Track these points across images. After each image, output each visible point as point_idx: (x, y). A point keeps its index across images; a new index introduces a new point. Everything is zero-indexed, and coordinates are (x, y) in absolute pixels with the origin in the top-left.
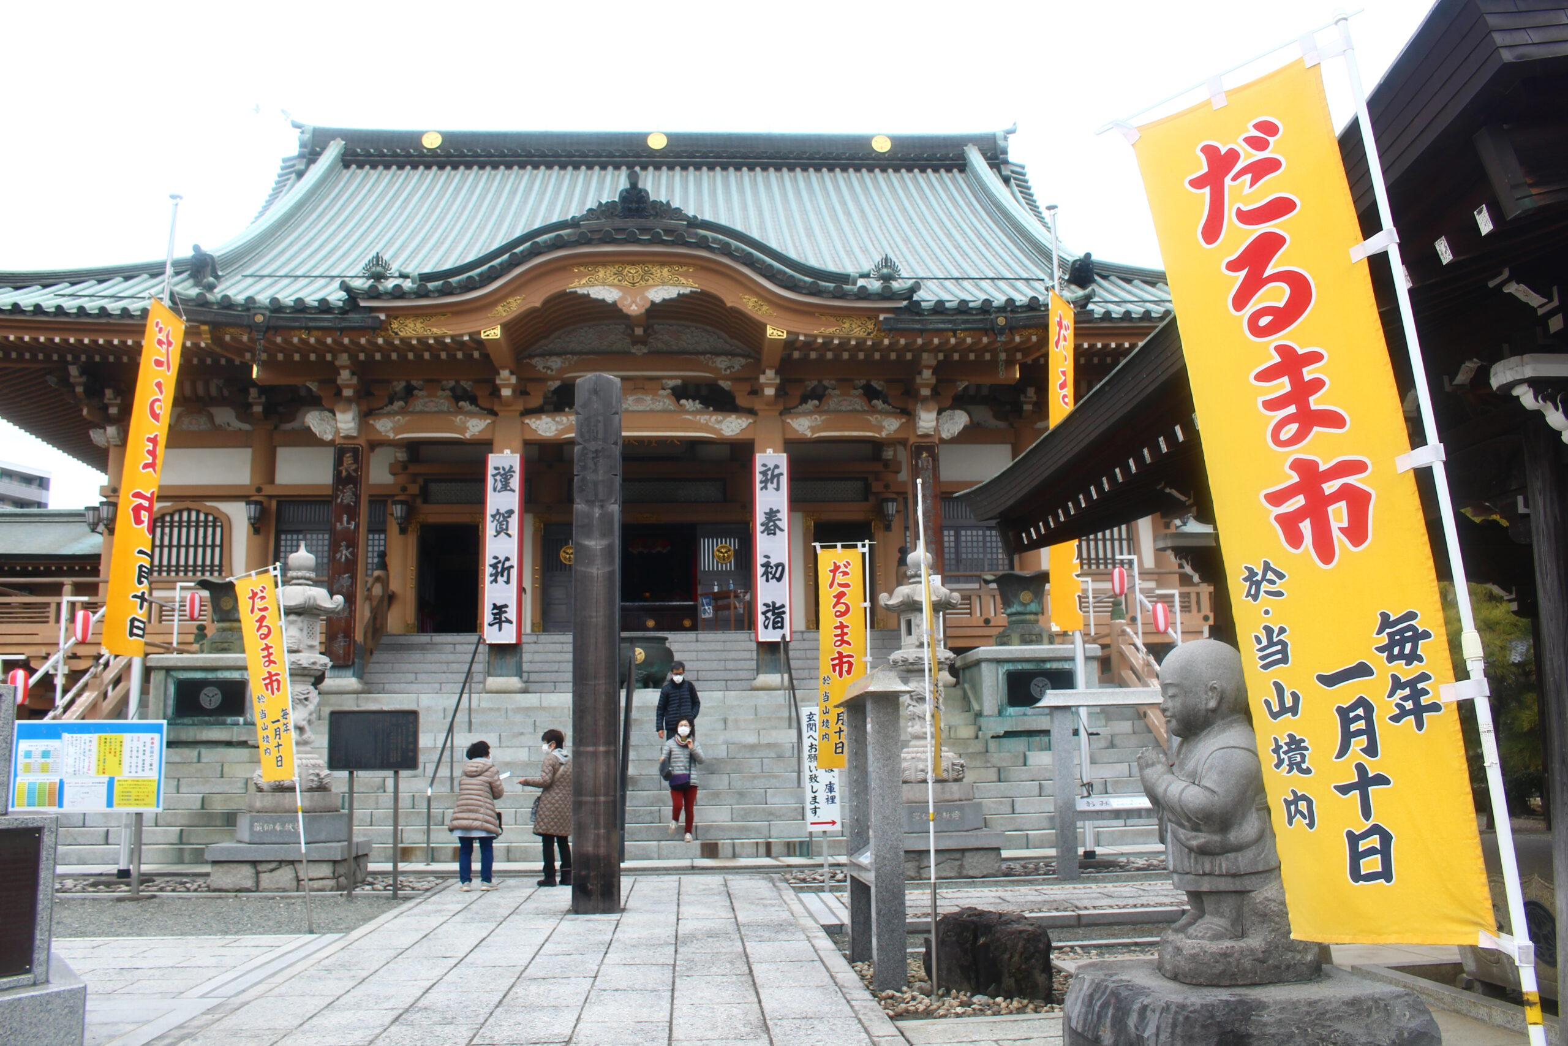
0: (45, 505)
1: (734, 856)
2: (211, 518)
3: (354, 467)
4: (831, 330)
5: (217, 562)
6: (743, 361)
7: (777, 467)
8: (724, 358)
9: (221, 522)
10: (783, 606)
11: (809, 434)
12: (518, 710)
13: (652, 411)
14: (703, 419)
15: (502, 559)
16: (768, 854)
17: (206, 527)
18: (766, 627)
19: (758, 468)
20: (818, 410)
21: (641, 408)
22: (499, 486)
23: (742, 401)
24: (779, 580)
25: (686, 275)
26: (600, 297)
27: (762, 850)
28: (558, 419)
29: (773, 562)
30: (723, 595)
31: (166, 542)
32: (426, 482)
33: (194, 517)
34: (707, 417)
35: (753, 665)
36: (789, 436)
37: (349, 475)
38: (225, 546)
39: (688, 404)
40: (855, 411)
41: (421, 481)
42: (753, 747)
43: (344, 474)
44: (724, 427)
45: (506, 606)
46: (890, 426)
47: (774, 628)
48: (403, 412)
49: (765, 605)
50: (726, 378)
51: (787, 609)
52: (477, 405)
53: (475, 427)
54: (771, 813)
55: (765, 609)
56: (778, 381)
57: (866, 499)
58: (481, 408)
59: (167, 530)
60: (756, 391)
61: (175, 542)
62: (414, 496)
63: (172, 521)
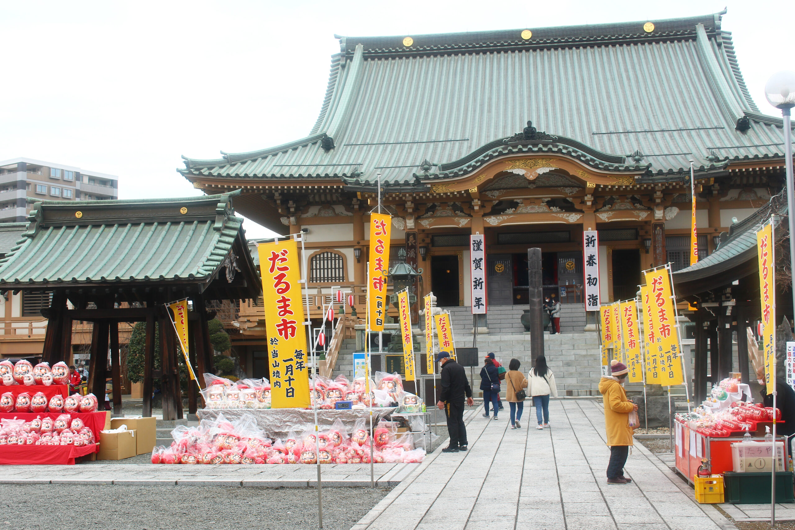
0: (116, 198)
1: (578, 395)
2: (337, 256)
3: (414, 241)
4: (614, 183)
5: (341, 275)
6: (577, 189)
7: (593, 237)
8: (569, 188)
9: (342, 258)
10: (597, 296)
11: (607, 220)
12: (493, 342)
13: (538, 213)
14: (560, 215)
15: (478, 279)
16: (591, 395)
17: (335, 260)
18: (590, 305)
19: (585, 237)
20: (611, 210)
21: (533, 211)
22: (476, 248)
23: (577, 206)
24: (595, 285)
25: (552, 163)
26: (517, 173)
27: (588, 393)
28: (498, 218)
29: (592, 277)
30: (571, 286)
31: (318, 267)
32: (433, 236)
33: (329, 256)
34: (562, 215)
35: (584, 319)
36: (598, 221)
37: (412, 245)
38: (344, 268)
39: (554, 209)
40: (627, 209)
41: (430, 236)
42: (584, 356)
43: (410, 244)
44: (570, 218)
45: (481, 298)
46: (643, 216)
47: (593, 305)
48: (432, 217)
49: (589, 296)
50: (570, 197)
51: (598, 297)
52: (463, 213)
53: (463, 222)
54: (591, 381)
55: (589, 297)
56: (593, 199)
57: (637, 239)
58: (465, 214)
59: (318, 262)
60: (583, 202)
61: (322, 267)
62: (428, 244)
63: (320, 258)
